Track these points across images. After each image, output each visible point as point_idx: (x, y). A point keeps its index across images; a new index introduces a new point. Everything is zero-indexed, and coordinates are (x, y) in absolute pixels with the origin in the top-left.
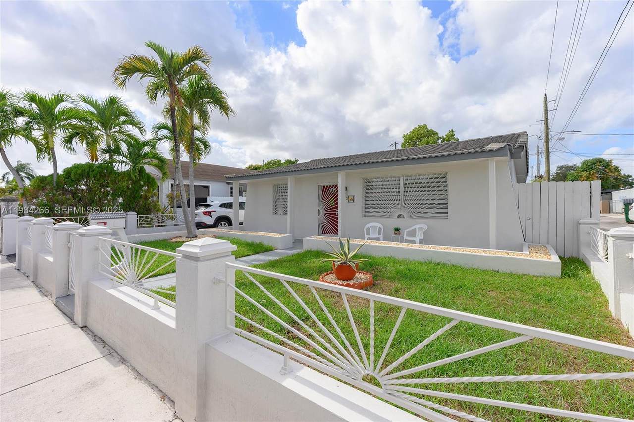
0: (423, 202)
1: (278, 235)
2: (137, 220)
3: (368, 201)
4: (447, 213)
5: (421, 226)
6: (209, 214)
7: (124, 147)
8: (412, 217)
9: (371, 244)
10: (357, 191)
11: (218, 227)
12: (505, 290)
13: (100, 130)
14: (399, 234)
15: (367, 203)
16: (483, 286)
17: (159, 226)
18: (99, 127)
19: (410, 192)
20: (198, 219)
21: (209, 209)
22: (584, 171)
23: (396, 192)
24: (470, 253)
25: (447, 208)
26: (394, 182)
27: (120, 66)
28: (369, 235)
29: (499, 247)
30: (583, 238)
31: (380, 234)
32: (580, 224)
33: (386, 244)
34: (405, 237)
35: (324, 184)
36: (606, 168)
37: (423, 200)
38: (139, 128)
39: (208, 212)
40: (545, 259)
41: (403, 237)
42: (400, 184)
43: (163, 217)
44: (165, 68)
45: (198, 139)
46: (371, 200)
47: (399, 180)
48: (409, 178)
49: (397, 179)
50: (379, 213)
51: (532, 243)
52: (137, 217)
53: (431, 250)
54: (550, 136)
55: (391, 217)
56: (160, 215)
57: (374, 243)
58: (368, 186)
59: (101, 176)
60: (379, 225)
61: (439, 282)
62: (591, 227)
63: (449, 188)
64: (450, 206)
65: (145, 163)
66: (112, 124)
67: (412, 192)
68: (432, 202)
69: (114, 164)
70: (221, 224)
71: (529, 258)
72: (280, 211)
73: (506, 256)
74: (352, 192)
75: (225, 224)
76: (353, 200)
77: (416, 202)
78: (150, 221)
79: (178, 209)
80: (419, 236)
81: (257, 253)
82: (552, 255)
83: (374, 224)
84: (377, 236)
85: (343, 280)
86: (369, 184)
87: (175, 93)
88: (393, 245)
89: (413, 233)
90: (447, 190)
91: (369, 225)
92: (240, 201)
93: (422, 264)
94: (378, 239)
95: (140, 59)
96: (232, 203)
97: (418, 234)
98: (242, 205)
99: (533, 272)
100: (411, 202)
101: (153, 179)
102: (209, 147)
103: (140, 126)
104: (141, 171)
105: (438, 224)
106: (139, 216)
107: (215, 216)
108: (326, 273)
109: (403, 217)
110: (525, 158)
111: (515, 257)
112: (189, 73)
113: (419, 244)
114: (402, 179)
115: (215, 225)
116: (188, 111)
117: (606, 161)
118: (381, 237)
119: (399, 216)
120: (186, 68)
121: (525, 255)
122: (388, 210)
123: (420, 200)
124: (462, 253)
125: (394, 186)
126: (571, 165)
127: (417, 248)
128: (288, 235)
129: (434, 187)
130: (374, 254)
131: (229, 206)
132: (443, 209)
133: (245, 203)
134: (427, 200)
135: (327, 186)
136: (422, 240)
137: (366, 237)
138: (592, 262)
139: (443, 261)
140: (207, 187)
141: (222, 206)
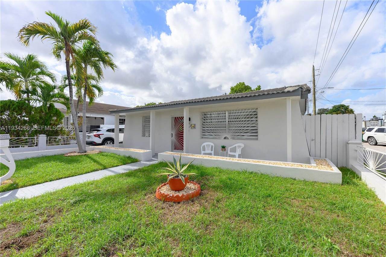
0: (241, 128)
1: (142, 151)
2: (47, 140)
3: (204, 127)
4: (257, 136)
5: (239, 145)
6: (98, 136)
7: (39, 90)
8: (234, 139)
9: (205, 158)
10: (197, 121)
11: (105, 145)
12: (304, 198)
13: (21, 78)
14: (225, 150)
15: (204, 129)
16: (287, 194)
17: (64, 144)
18: (21, 76)
19: (232, 121)
20: (90, 140)
21: (99, 133)
22: (333, 112)
23: (223, 122)
24: (274, 165)
25: (257, 133)
26: (222, 115)
27: (24, 28)
28: (205, 151)
29: (294, 160)
30: (351, 153)
31: (212, 150)
32: (349, 144)
33: (214, 158)
34: (229, 153)
35: (175, 116)
36: (346, 110)
37: (241, 127)
38: (52, 78)
39: (98, 135)
40: (329, 171)
41: (227, 152)
42: (226, 116)
43: (67, 138)
44: (62, 33)
45: (94, 86)
46: (207, 127)
47: (225, 113)
48: (232, 112)
49: (224, 112)
50: (212, 136)
51: (315, 157)
52: (47, 138)
53: (247, 162)
54: (316, 91)
55: (219, 138)
56: (65, 136)
57: (207, 157)
58: (205, 117)
59: (19, 109)
60: (212, 144)
61: (253, 190)
62: (357, 146)
63: (259, 119)
64: (259, 131)
65: (54, 101)
66: (30, 74)
67: (234, 121)
68: (247, 128)
69: (30, 101)
70: (107, 143)
71: (317, 169)
72: (147, 135)
73: (300, 168)
74: (193, 122)
75: (110, 143)
76: (194, 127)
77: (236, 128)
78: (58, 141)
79: (80, 133)
80: (239, 152)
81: (125, 164)
82: (332, 167)
83: (208, 144)
84: (210, 152)
85: (175, 191)
86: (205, 116)
87: (70, 51)
88: (220, 158)
89: (234, 150)
90: (257, 121)
91: (205, 144)
92: (120, 128)
93: (239, 173)
94: (210, 154)
95: (42, 25)
96: (114, 129)
97: (238, 151)
98: (121, 130)
99: (320, 180)
100: (233, 128)
101: (60, 112)
102: (102, 91)
103: (51, 76)
104: (51, 106)
105: (252, 143)
106: (48, 137)
107: (102, 137)
108: (163, 184)
109: (228, 139)
110: (305, 101)
111: (307, 168)
112: (81, 38)
113: (238, 158)
114: (227, 113)
115: (103, 144)
116: (83, 65)
117: (346, 106)
118: (213, 152)
119: (225, 138)
120: (77, 34)
121: (313, 167)
122: (218, 134)
123: (239, 127)
124: (269, 165)
125: (222, 117)
126: (326, 108)
127: (236, 161)
128: (149, 151)
129: (249, 118)
130: (206, 165)
131: (112, 130)
132: (254, 133)
133: (124, 129)
134: (244, 127)
135: (177, 118)
136: (240, 154)
137: (203, 152)
138: (362, 172)
139: (255, 171)
140: (103, 118)
141: (109, 131)
